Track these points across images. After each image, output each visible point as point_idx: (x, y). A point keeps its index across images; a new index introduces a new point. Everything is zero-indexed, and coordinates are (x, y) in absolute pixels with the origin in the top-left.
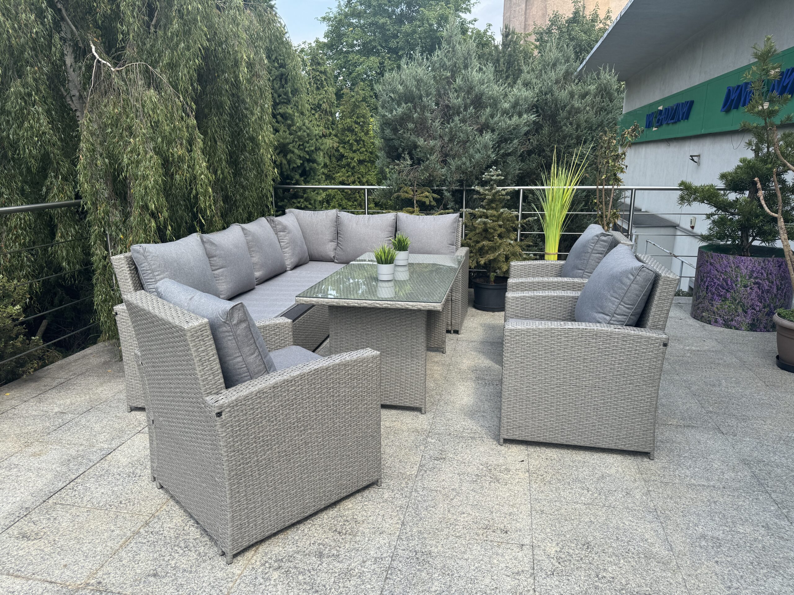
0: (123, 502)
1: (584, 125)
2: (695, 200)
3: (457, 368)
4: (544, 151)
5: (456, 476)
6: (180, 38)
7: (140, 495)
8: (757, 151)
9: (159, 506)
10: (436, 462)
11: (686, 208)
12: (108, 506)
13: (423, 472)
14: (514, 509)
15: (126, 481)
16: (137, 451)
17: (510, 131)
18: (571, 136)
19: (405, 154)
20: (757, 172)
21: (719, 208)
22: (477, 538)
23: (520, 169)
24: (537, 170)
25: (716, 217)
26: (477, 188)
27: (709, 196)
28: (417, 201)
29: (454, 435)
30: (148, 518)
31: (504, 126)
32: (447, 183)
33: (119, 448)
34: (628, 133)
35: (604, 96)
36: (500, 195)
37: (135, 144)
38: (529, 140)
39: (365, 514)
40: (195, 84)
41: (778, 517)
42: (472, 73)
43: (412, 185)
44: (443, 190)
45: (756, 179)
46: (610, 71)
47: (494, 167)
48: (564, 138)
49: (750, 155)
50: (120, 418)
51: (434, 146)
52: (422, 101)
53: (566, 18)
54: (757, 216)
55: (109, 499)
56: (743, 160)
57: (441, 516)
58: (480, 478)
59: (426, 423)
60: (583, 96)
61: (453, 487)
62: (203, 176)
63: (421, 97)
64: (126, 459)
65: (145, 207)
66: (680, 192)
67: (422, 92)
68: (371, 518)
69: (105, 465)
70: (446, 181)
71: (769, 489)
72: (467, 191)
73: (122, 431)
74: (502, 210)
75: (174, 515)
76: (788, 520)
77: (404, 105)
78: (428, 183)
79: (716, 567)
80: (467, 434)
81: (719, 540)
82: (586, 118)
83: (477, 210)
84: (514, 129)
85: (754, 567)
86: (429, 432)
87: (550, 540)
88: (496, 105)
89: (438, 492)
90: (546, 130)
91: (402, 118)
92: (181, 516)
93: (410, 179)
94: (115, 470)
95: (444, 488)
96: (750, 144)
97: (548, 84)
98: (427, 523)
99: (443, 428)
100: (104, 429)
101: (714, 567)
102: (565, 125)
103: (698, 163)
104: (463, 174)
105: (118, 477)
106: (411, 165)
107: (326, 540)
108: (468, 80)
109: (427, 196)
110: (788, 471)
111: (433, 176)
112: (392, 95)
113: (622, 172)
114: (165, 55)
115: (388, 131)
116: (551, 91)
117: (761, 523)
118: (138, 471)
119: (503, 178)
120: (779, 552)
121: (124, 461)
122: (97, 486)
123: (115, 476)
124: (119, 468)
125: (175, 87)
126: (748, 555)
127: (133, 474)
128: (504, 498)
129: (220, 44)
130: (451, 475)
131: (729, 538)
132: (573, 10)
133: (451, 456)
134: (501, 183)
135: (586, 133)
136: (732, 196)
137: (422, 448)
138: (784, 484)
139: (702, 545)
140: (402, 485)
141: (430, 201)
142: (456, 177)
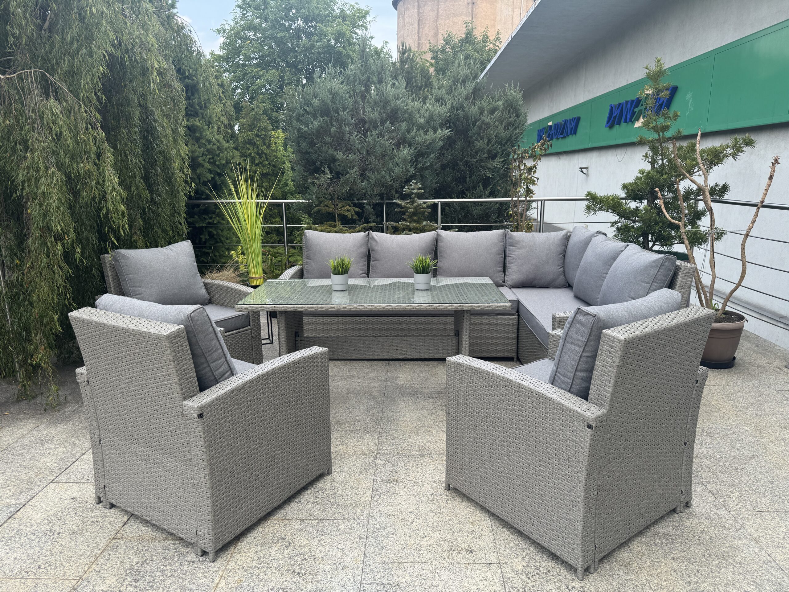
0: (42, 567)
1: (494, 140)
2: (600, 209)
3: (395, 383)
4: (457, 165)
5: (412, 497)
6: (81, 44)
7: (61, 555)
8: (653, 163)
9: (87, 566)
10: (389, 484)
11: (592, 217)
12: (23, 573)
13: (377, 497)
14: (475, 526)
15: (43, 541)
16: (52, 504)
17: (427, 146)
18: (482, 150)
19: (324, 168)
20: (655, 182)
21: (621, 216)
22: (443, 562)
23: (436, 183)
24: (452, 183)
25: (620, 224)
26: (399, 202)
27: (613, 206)
28: (338, 215)
29: (402, 454)
30: (75, 582)
31: (421, 141)
32: (368, 197)
33: (30, 503)
34: (538, 146)
35: (511, 111)
36: (421, 208)
37: (33, 159)
38: (443, 154)
39: (323, 549)
40: (99, 94)
41: (716, 507)
42: (386, 88)
43: (332, 199)
44: (363, 204)
45: (657, 189)
46: (515, 88)
47: (414, 181)
48: (477, 153)
49: (647, 167)
50: (26, 467)
51: (353, 160)
52: (339, 114)
53: (459, 38)
54: (656, 223)
55: (25, 565)
56: (642, 172)
57: (403, 543)
58: (435, 497)
59: (372, 444)
60: (492, 111)
61: (410, 510)
62: (114, 193)
63: (337, 111)
64: (40, 515)
65: (47, 229)
66: (586, 202)
67: (338, 106)
68: (331, 553)
69: (14, 524)
70: (367, 195)
71: (704, 480)
72: (387, 204)
73: (31, 482)
74: (424, 223)
75: (106, 575)
76: (726, 509)
77: (319, 118)
78: (349, 197)
79: (674, 563)
80: (415, 452)
81: (670, 536)
82: (495, 133)
83: (400, 223)
84: (430, 143)
85: (706, 559)
86: (377, 454)
87: (516, 556)
88: (411, 119)
89: (396, 517)
90: (458, 145)
91: (318, 132)
92: (115, 575)
93: (330, 193)
94: (28, 529)
95: (401, 512)
96: (646, 156)
97: (459, 100)
98: (389, 551)
99: (390, 448)
100: (8, 482)
101: (672, 563)
102: (477, 139)
103: (587, 175)
104: (383, 187)
105: (33, 537)
106: (331, 179)
107: (285, 583)
108: (383, 94)
109: (349, 211)
110: (716, 462)
111: (353, 190)
112: (307, 109)
113: (534, 184)
114: (64, 62)
115: (304, 145)
116: (462, 107)
117: (703, 515)
118: (56, 528)
119: (423, 191)
120: (725, 542)
121: (38, 517)
122: (8, 551)
123: (29, 537)
124: (32, 526)
125: (77, 95)
126: (699, 548)
127: (51, 531)
128: (463, 516)
129: (127, 51)
130: (406, 498)
131: (678, 533)
132: (464, 30)
133: (403, 476)
134: (421, 196)
135: (497, 147)
136: (633, 205)
137: (372, 471)
138: (716, 474)
139: (656, 542)
140: (358, 514)
141: (352, 215)
142: (377, 190)
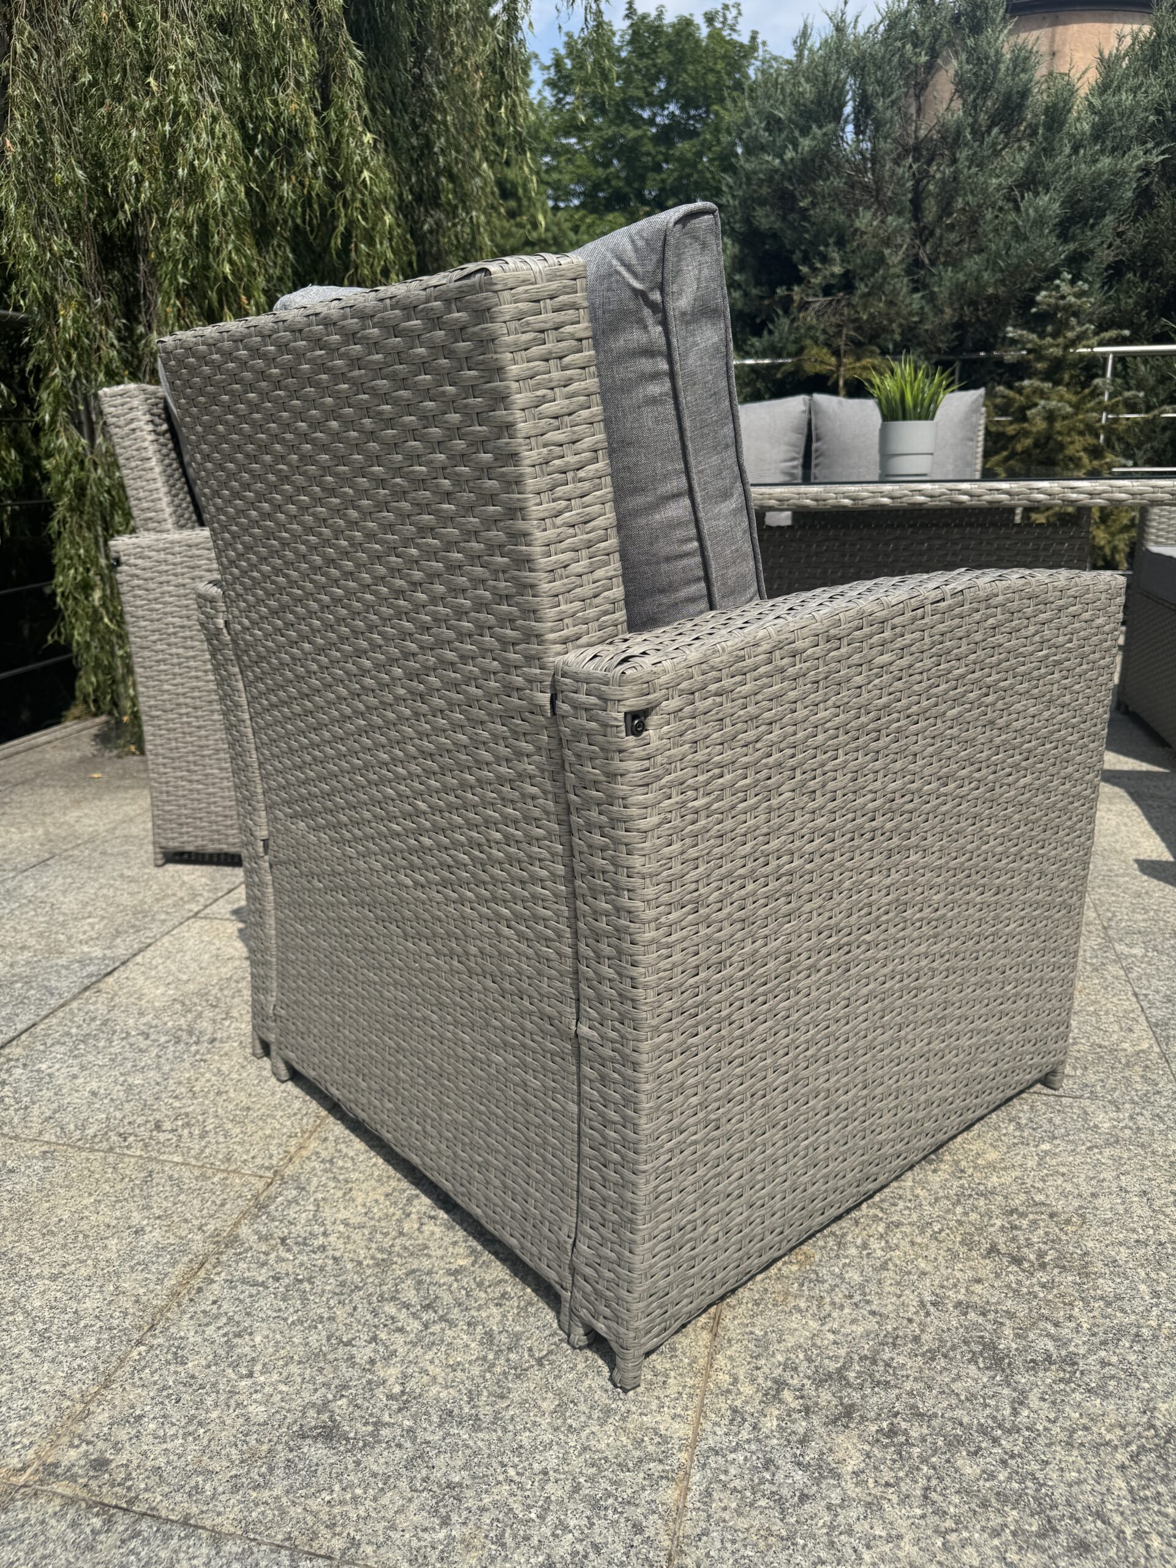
0: (167, 1125)
7: (220, 1100)
9: (293, 1141)
12: (114, 1138)
15: (170, 1056)
16: (194, 966)
17: (1101, 188)
28: (845, 381)
31: (1083, 174)
38: (1121, 234)
47: (1066, 276)
64: (162, 988)
69: (98, 1004)
75: (354, 1176)
84: (1110, 182)
92: (380, 1180)
109: (875, 367)
137: (1115, 970)
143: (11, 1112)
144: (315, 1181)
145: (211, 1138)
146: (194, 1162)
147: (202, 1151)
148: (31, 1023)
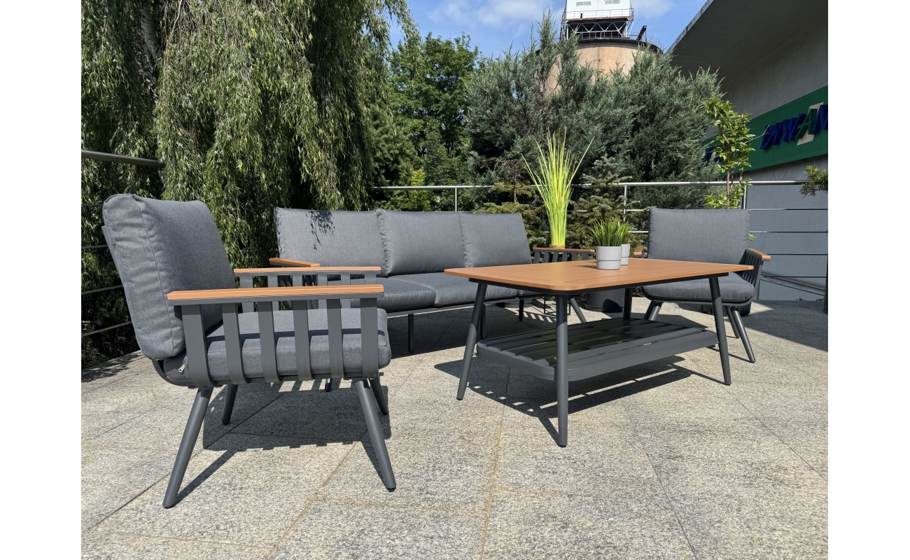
5: (717, 478)
7: (246, 514)
9: (282, 532)
10: (672, 461)
13: (664, 475)
28: (517, 195)
29: (670, 429)
39: (621, 536)
43: (511, 178)
57: (743, 535)
58: (752, 479)
59: (622, 416)
61: (725, 493)
68: (635, 541)
75: (311, 546)
80: (686, 428)
86: (634, 427)
89: (710, 501)
92: (323, 547)
93: (509, 172)
95: (714, 495)
109: (529, 190)
130: (709, 478)
133: (688, 453)
137: (639, 444)
140: (648, 492)
143: (146, 524)
144: (293, 549)
145: (243, 532)
146: (235, 543)
147: (240, 538)
148: (153, 483)
